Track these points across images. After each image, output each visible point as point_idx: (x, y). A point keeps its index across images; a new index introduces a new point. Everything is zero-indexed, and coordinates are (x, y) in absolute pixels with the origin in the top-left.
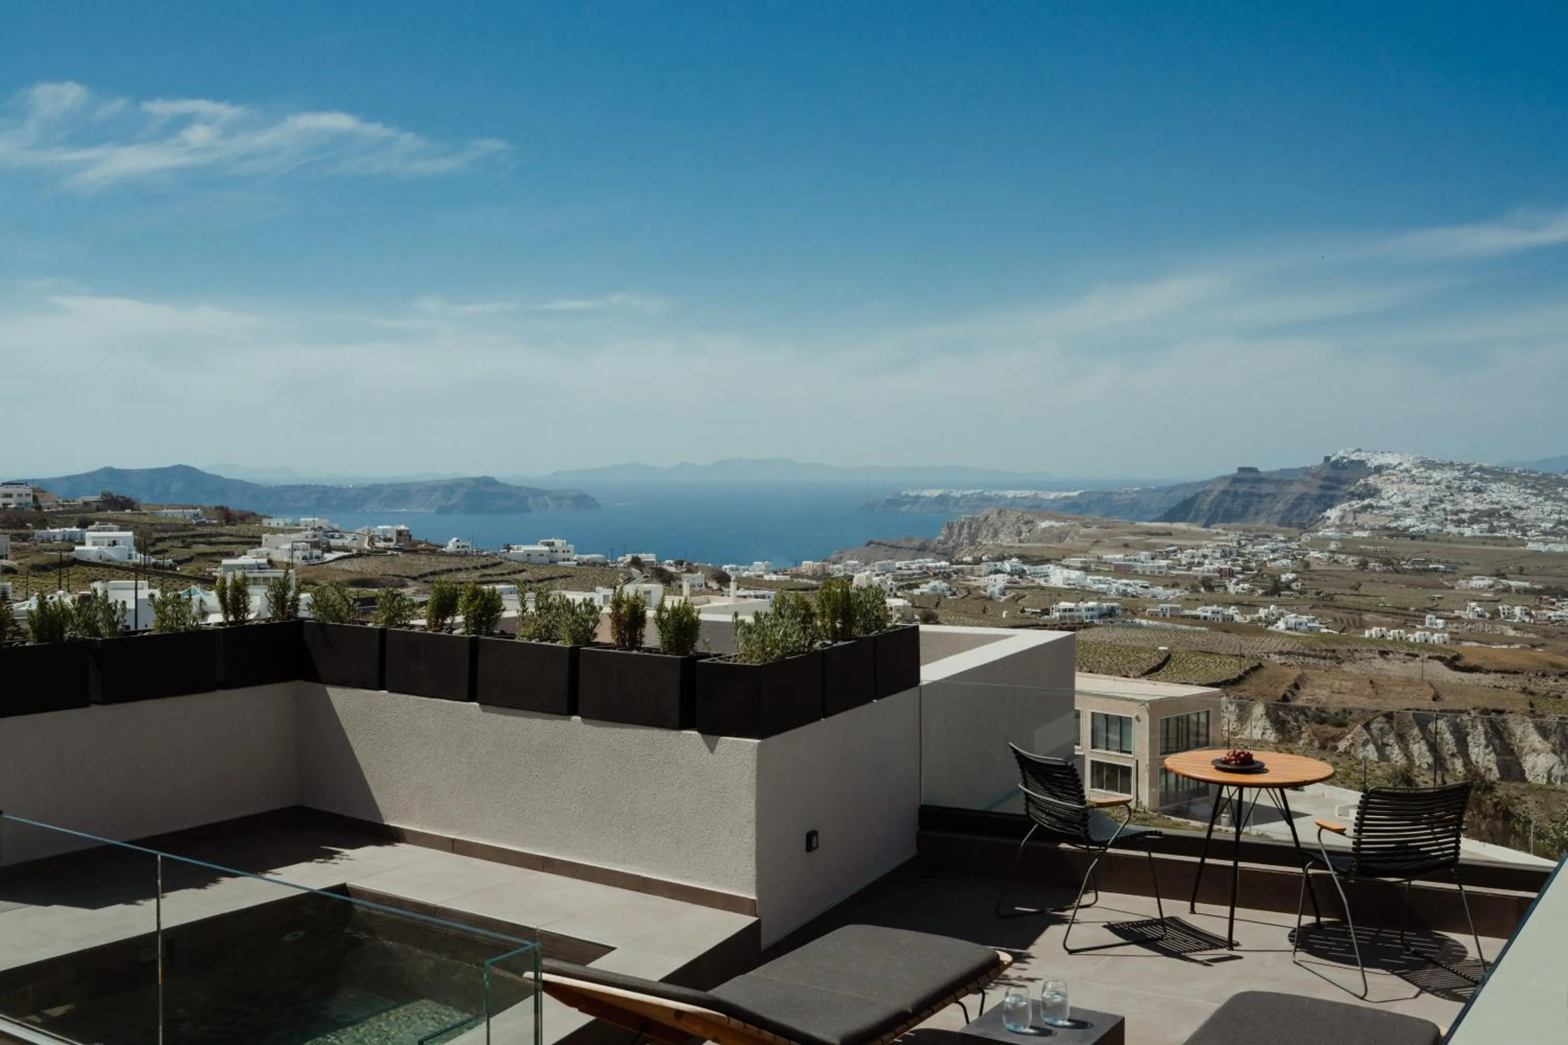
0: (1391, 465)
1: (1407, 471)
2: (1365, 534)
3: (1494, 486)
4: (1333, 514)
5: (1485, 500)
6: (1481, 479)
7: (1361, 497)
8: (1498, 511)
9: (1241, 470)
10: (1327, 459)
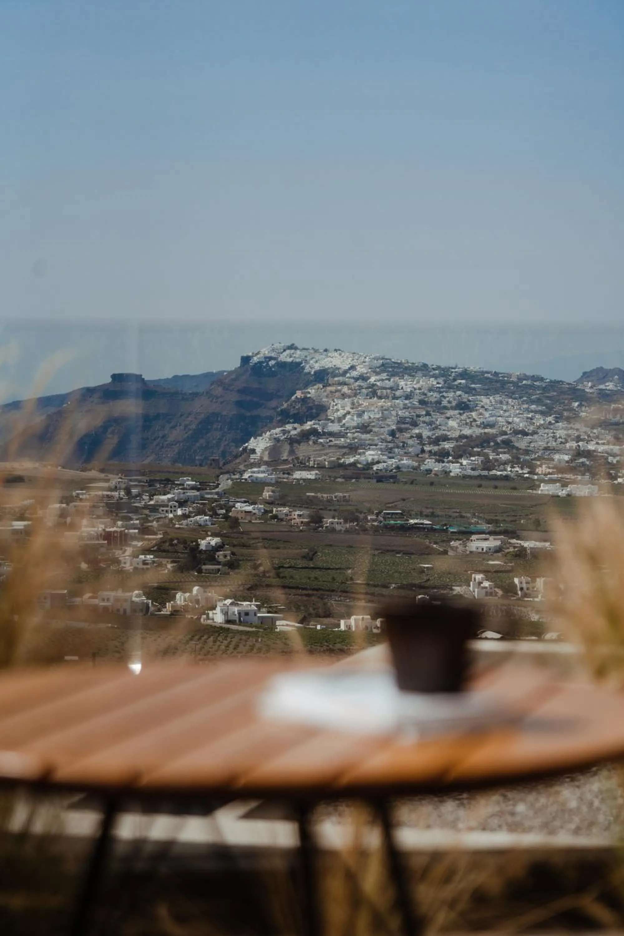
0: (339, 369)
1: (363, 378)
2: (311, 475)
3: (485, 400)
4: (259, 444)
5: (475, 420)
6: (469, 391)
7: (299, 419)
8: (493, 437)
9: (117, 378)
10: (245, 360)
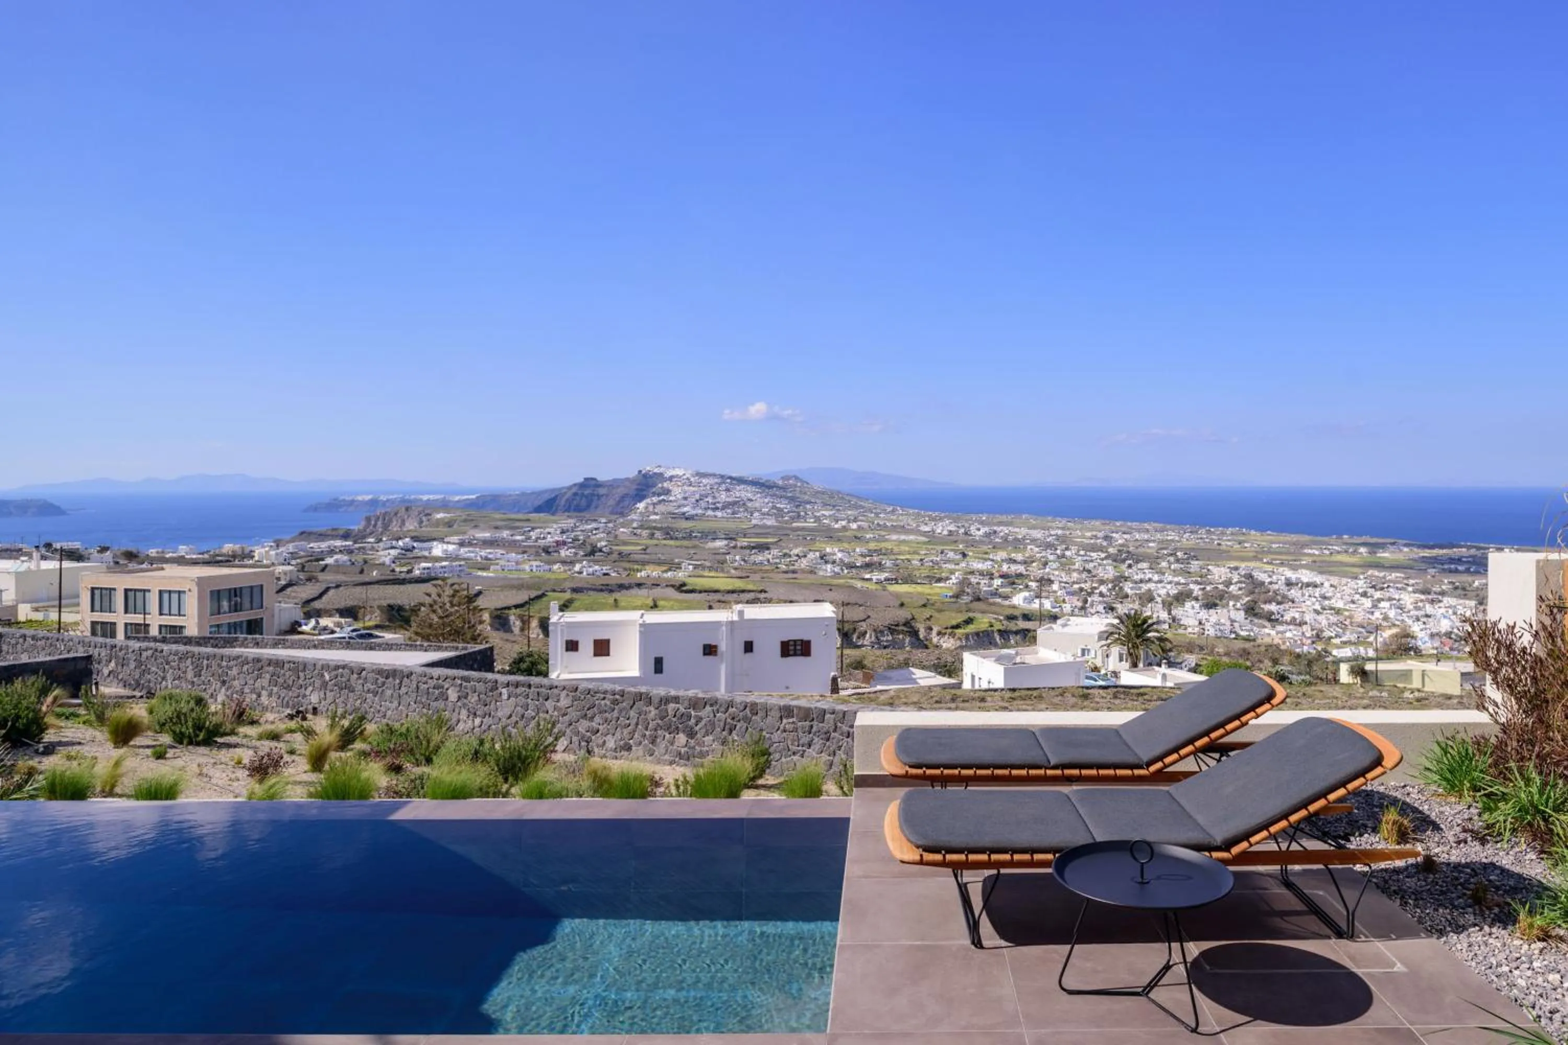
0: (678, 475)
1: (688, 479)
2: (658, 517)
3: (737, 488)
4: (641, 506)
5: (732, 496)
6: (731, 484)
7: (659, 495)
8: (738, 502)
9: (586, 479)
10: (640, 472)
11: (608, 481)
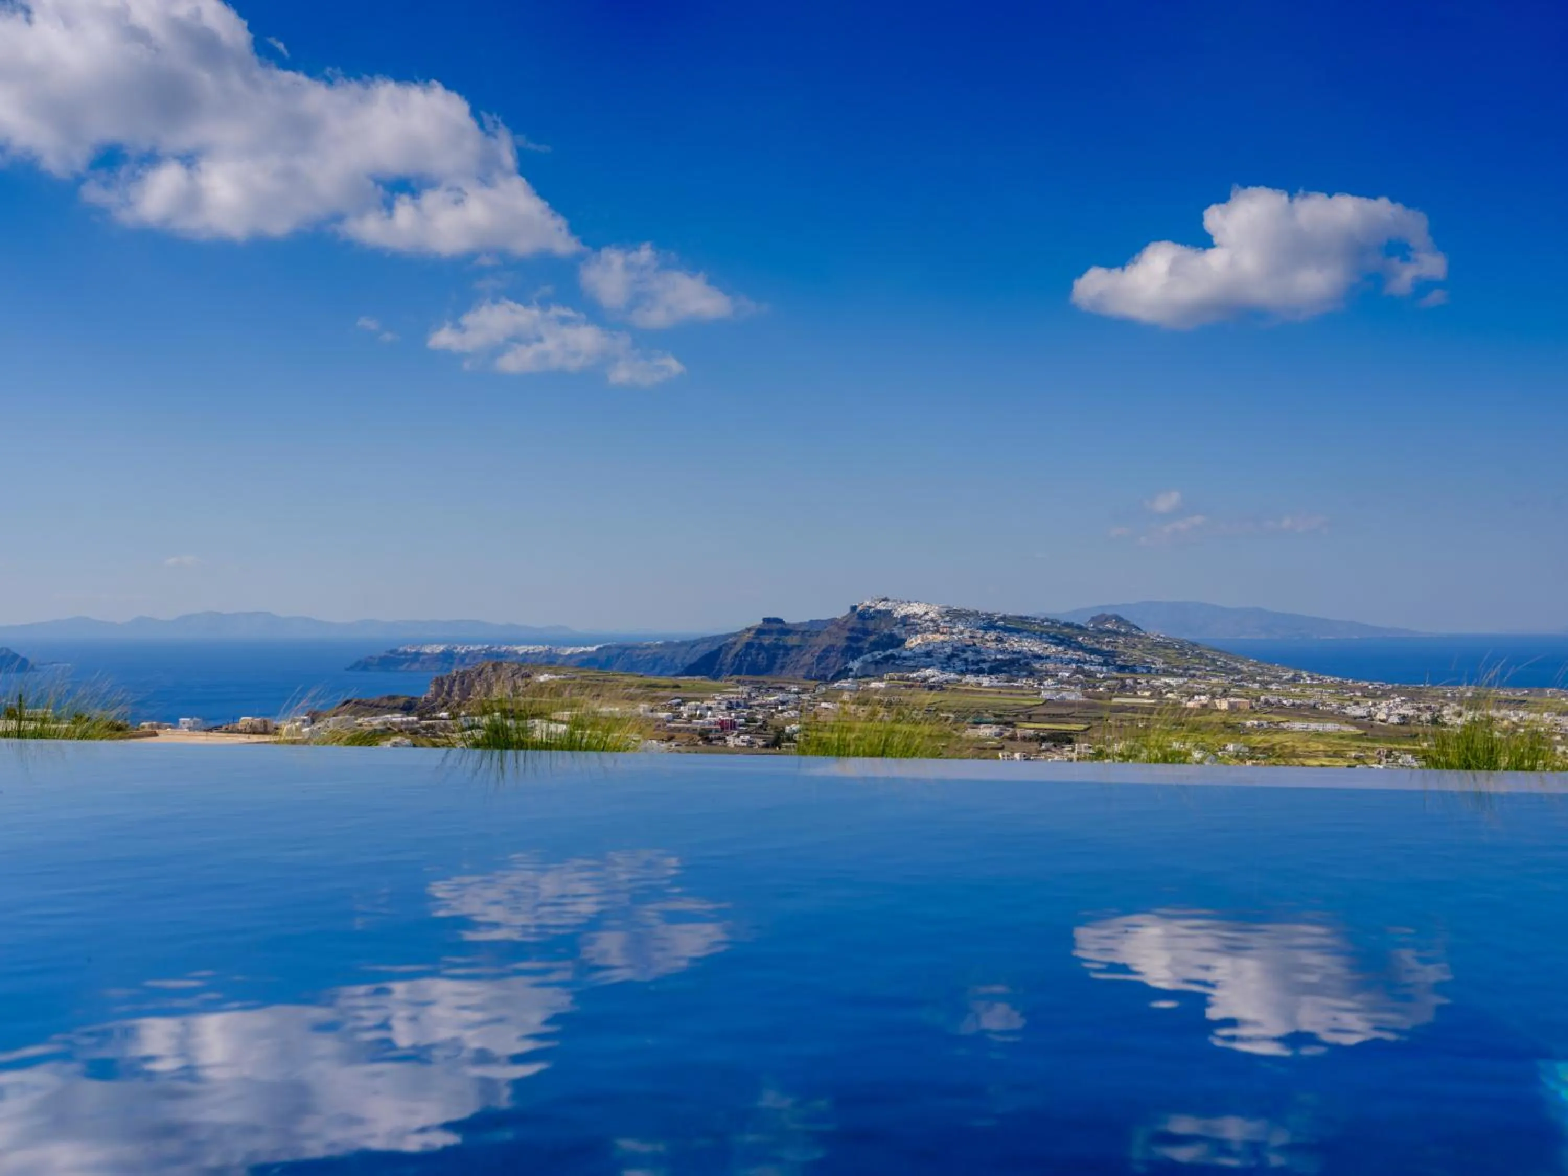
0: (917, 614)
1: (932, 620)
2: (883, 685)
4: (856, 666)
5: (1007, 649)
6: (1004, 629)
7: (884, 648)
8: (1019, 659)
9: (765, 620)
10: (854, 608)
11: (801, 624)
